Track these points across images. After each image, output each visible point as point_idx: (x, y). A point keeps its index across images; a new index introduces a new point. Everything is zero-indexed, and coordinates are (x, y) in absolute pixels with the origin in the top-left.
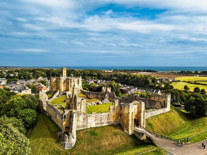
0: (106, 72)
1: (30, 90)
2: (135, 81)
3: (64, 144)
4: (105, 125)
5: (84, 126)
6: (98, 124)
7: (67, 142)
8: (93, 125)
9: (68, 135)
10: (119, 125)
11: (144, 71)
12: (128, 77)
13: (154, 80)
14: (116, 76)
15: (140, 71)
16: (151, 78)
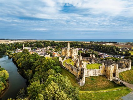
0: (86, 43)
1: (50, 55)
2: (105, 49)
3: (80, 84)
4: (97, 75)
5: (87, 75)
6: (94, 75)
7: (81, 83)
8: (92, 75)
9: (82, 79)
10: (105, 75)
11: (110, 42)
12: (101, 47)
13: (117, 49)
14: (92, 46)
15: (107, 42)
16: (116, 48)
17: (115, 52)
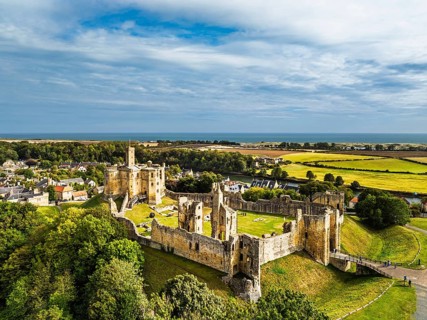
0: (145, 145)
1: (46, 195)
2: (214, 164)
4: (286, 254)
6: (277, 254)
9: (252, 279)
11: (216, 143)
12: (200, 157)
15: (208, 143)
17: (245, 169)
